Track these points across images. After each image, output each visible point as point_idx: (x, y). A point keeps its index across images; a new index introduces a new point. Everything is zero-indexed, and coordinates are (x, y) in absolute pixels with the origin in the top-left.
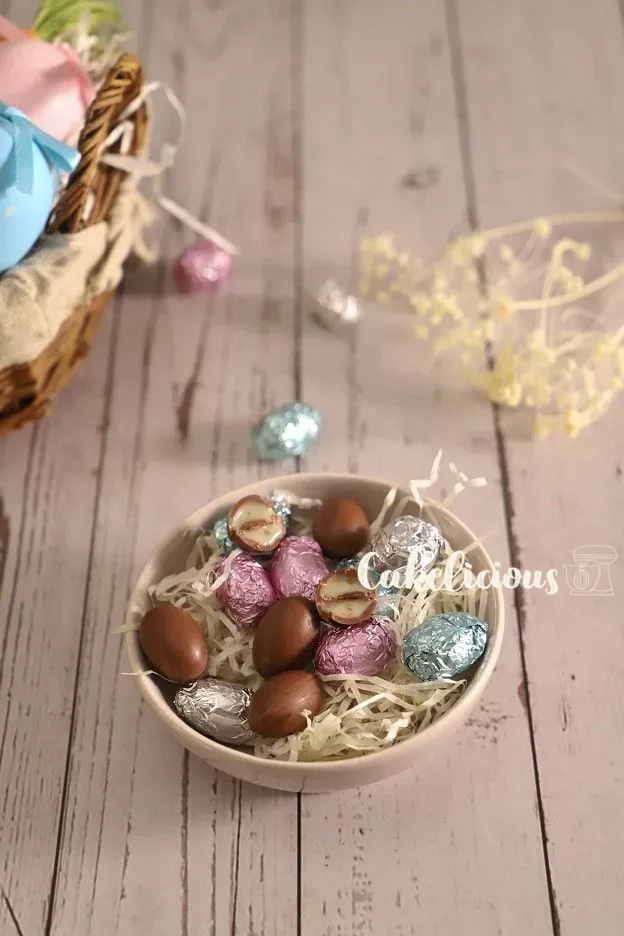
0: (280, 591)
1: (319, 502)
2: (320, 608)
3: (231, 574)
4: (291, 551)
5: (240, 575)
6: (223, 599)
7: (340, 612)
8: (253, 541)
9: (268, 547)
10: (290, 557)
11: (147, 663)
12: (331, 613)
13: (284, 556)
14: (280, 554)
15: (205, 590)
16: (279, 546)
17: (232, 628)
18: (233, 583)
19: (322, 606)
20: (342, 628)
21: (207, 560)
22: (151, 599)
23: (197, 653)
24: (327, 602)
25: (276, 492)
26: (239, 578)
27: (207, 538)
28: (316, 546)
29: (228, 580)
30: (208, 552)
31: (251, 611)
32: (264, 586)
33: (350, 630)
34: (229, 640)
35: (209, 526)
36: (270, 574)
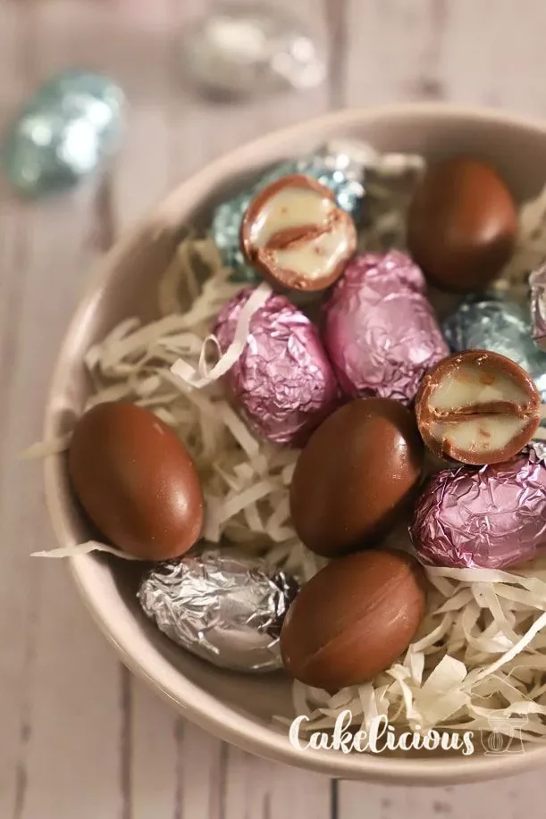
0: (343, 373)
1: (417, 162)
2: (426, 431)
3: (248, 345)
4: (366, 292)
5: (266, 344)
6: (231, 390)
7: (465, 439)
8: (292, 273)
9: (321, 280)
10: (364, 304)
11: (88, 526)
12: (447, 445)
13: (352, 302)
14: (344, 296)
15: (198, 376)
16: (342, 276)
17: (249, 443)
18: (251, 363)
19: (429, 427)
20: (469, 471)
21: (200, 292)
22: (94, 378)
23: (181, 502)
24: (441, 420)
25: (334, 145)
26: (264, 353)
27: (200, 246)
28: (415, 274)
29: (243, 357)
30: (203, 271)
31: (286, 421)
32: (313, 369)
33: (486, 475)
34: (244, 470)
35: (201, 220)
36: (325, 339)
